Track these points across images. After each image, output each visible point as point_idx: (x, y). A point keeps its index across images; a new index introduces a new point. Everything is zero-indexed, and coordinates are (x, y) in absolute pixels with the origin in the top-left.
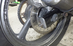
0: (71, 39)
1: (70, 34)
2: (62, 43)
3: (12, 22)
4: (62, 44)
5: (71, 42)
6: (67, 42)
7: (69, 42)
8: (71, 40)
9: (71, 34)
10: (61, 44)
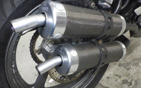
0: (117, 75)
1: (117, 67)
2: (102, 83)
3: (23, 46)
4: (103, 85)
5: (116, 81)
6: (111, 82)
7: (113, 81)
8: (117, 77)
9: (119, 68)
10: (101, 85)
